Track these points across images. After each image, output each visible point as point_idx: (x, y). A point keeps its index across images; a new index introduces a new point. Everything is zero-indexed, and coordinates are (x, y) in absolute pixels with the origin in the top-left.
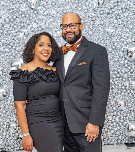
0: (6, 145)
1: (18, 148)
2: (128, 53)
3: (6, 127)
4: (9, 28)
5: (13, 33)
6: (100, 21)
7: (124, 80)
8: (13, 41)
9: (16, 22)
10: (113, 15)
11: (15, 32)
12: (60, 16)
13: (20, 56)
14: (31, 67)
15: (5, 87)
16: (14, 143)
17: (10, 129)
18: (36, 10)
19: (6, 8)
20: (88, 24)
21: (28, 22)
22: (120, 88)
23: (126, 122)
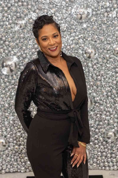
4: (2, 19)
5: (6, 25)
6: (117, 13)
8: (6, 35)
9: (11, 12)
11: (9, 24)
12: (65, 5)
13: (14, 53)
16: (2, 163)
21: (26, 11)
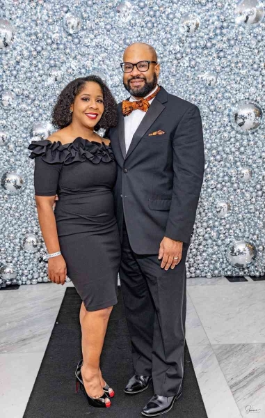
0: (18, 273)
1: (40, 280)
2: (236, 119)
3: (20, 243)
4: (29, 68)
5: (35, 77)
6: (190, 60)
7: (228, 165)
8: (36, 91)
9: (42, 58)
10: (213, 50)
11: (39, 75)
13: (46, 117)
14: (67, 137)
15: (19, 171)
16: (32, 270)
17: (26, 245)
18: (77, 38)
19: (24, 32)
20: (169, 64)
21: (63, 58)
22: (220, 179)
23: (229, 240)
